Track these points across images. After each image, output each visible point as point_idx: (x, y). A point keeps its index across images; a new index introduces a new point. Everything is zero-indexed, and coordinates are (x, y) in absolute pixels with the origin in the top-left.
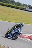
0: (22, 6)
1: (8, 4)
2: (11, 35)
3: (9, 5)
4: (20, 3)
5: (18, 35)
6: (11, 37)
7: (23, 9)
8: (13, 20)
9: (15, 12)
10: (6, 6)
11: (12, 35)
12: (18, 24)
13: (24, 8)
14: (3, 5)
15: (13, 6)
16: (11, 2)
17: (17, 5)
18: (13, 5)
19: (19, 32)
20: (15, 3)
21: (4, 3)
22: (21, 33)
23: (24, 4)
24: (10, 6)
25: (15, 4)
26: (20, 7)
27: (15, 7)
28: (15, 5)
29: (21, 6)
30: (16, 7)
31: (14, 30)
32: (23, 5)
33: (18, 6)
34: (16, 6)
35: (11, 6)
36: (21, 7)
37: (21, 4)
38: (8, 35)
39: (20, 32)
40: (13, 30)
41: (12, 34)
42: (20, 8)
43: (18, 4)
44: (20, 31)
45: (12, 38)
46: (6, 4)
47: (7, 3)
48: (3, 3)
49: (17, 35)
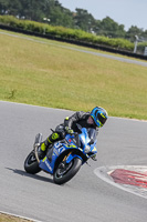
0: (127, 37)
1: (61, 29)
2: (49, 160)
3: (64, 35)
4: (114, 25)
5: (80, 161)
6: (47, 171)
7: (133, 49)
8: (86, 102)
9: (96, 67)
10: (51, 36)
11: (53, 163)
12: (82, 114)
13: (136, 44)
14: (37, 35)
15: (86, 39)
16: (76, 18)
17: (101, 31)
18: (83, 34)
19: (82, 146)
20: (93, 21)
21: (45, 26)
22: (91, 153)
23: (134, 30)
24: (69, 36)
25: (95, 30)
26: (116, 40)
27: (96, 42)
28: (93, 35)
29: (121, 36)
30: (100, 42)
31: (61, 138)
32: (130, 31)
33: (106, 39)
34: (98, 38)
35: (74, 37)
36: (121, 40)
37: (122, 27)
38: (38, 164)
39: (87, 147)
40: (57, 140)
41: (54, 159)
42: (116, 46)
43: (108, 29)
44: (89, 144)
45: (53, 174)
46: (51, 28)
47: (59, 24)
48: (37, 24)
49: (73, 161)
